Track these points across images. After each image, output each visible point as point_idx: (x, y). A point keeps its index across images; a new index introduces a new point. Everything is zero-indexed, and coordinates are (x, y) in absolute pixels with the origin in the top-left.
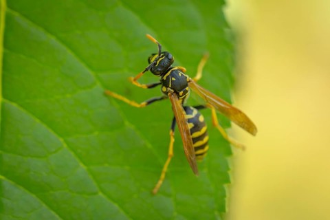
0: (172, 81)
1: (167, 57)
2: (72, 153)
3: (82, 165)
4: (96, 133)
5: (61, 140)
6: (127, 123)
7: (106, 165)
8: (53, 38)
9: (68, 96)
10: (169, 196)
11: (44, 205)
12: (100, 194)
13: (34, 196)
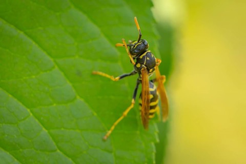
0: (147, 60)
1: (144, 43)
2: (37, 120)
3: (44, 129)
4: (55, 105)
5: (29, 110)
6: (78, 97)
7: (62, 129)
8: (22, 33)
9: (34, 77)
10: (111, 152)
11: (16, 160)
12: (58, 151)
13: (8, 153)
